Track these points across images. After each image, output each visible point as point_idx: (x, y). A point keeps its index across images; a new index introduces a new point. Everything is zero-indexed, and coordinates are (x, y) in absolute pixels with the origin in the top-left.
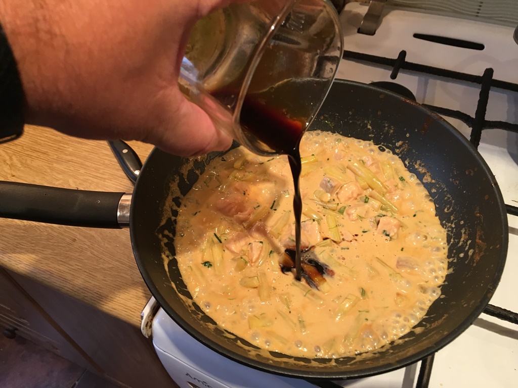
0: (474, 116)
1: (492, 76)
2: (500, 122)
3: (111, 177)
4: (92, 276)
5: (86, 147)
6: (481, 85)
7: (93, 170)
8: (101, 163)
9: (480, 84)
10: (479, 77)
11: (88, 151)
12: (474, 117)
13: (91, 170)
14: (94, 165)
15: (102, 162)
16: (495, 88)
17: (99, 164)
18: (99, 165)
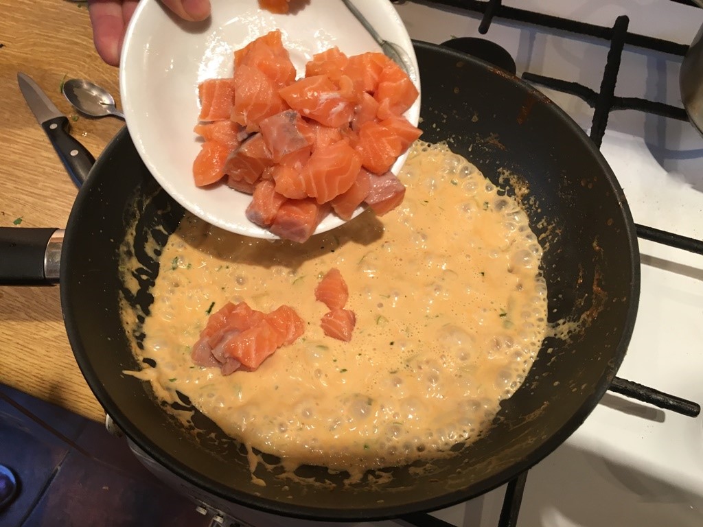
0: (597, 90)
1: (627, 29)
2: (636, 99)
3: (54, 194)
4: (29, 350)
5: (16, 146)
6: (610, 41)
7: (29, 183)
8: (39, 172)
9: (609, 39)
10: (608, 29)
11: (20, 154)
12: (599, 92)
13: (23, 183)
14: (28, 176)
15: (41, 170)
16: (632, 46)
17: (36, 173)
18: (36, 175)
